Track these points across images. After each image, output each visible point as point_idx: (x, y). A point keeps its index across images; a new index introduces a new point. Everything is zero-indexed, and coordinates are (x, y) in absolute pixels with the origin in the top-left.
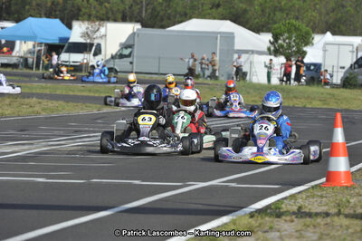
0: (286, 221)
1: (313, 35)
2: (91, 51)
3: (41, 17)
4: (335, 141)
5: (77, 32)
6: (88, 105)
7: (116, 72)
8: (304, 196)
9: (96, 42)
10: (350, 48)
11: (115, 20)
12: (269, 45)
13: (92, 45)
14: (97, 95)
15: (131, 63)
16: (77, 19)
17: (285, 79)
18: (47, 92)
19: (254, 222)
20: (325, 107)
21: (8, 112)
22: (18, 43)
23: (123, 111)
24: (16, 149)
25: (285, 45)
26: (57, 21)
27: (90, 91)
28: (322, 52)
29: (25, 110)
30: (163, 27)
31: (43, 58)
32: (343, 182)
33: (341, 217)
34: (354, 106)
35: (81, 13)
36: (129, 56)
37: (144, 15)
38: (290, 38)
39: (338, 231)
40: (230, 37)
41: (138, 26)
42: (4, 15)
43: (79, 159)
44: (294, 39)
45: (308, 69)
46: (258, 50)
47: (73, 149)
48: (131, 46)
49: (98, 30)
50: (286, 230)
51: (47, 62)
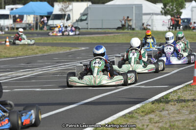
0: (171, 105)
1: (185, 3)
2: (65, 18)
3: (37, 1)
5: (57, 9)
6: (64, 47)
7: (79, 29)
8: (181, 91)
9: (67, 13)
11: (78, 1)
12: (161, 9)
13: (65, 15)
14: (69, 42)
15: (87, 24)
16: (57, 1)
17: (171, 27)
18: (42, 42)
19: (154, 107)
20: (193, 41)
21: (20, 54)
22: (25, 16)
23: (83, 50)
24: (25, 73)
25: (170, 9)
26: (46, 3)
27: (65, 40)
28: (190, 12)
29: (30, 52)
30: (104, 3)
31: (39, 24)
36: (86, 20)
38: (172, 5)
40: (139, 7)
41: (90, 3)
42: (17, 1)
43: (59, 77)
44: (175, 5)
45: (184, 22)
46: (156, 12)
47: (55, 72)
48: (86, 15)
49: (68, 6)
50: (172, 110)
51: (41, 26)
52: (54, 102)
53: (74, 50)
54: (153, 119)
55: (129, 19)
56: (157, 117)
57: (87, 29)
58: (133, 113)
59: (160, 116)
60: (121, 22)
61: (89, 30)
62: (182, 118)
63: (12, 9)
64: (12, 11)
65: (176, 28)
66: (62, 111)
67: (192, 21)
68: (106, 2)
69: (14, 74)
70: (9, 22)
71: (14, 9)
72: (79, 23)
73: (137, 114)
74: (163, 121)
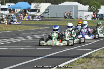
0: (93, 59)
1: (101, 6)
2: (37, 11)
3: (22, 2)
5: (33, 6)
6: (36, 27)
7: (44, 17)
8: (98, 52)
11: (44, 2)
12: (88, 9)
13: (37, 10)
14: (39, 24)
15: (49, 15)
16: (33, 2)
18: (24, 23)
19: (84, 60)
21: (13, 29)
23: (46, 28)
24: (15, 40)
25: (93, 9)
26: (27, 3)
27: (37, 23)
29: (18, 28)
30: (58, 4)
31: (23, 14)
36: (48, 13)
37: (52, 1)
38: (94, 7)
40: (77, 7)
41: (50, 4)
42: (12, 1)
43: (33, 42)
45: (100, 15)
46: (85, 10)
47: (32, 39)
48: (48, 10)
49: (39, 5)
50: (93, 62)
53: (41, 28)
54: (83, 66)
56: (85, 66)
57: (49, 17)
59: (87, 65)
61: (49, 18)
62: (98, 67)
63: (9, 5)
64: (9, 6)
69: (10, 40)
70: (7, 12)
71: (10, 5)
72: (44, 14)
73: (75, 64)
74: (88, 68)
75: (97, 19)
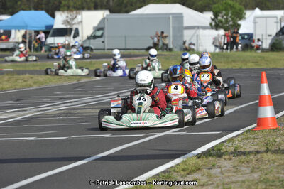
0: (225, 159)
1: (245, 11)
2: (70, 34)
3: (30, 10)
4: (262, 94)
5: (60, 20)
6: (70, 77)
7: (92, 50)
8: (240, 139)
9: (74, 27)
10: (275, 20)
11: (89, 9)
12: (211, 21)
13: (71, 30)
15: (103, 42)
16: (59, 10)
18: (38, 68)
19: (200, 162)
20: (256, 67)
21: (7, 86)
22: (13, 31)
23: (98, 81)
24: (13, 115)
25: (223, 20)
26: (43, 13)
28: (253, 24)
29: (20, 84)
30: (127, 12)
31: (34, 42)
32: (271, 126)
33: (269, 153)
34: (280, 66)
35: (62, 5)
36: (101, 36)
37: (111, 3)
38: (227, 15)
39: (266, 164)
40: (179, 17)
41: (107, 13)
43: (63, 120)
44: (230, 15)
45: (243, 38)
46: (202, 25)
47: (57, 112)
49: (76, 17)
50: (226, 167)
51: (37, 45)
52: (56, 156)
53: (84, 80)
54: (199, 180)
55: (165, 34)
56: (204, 178)
57: (104, 49)
58: (170, 172)
59: (209, 176)
60: (153, 39)
61: (106, 51)
62: (240, 179)
65: (232, 48)
66: (67, 170)
67: (255, 38)
68: (132, 11)
72: (92, 41)
73: (175, 174)
74: (213, 184)
75: (237, 48)
